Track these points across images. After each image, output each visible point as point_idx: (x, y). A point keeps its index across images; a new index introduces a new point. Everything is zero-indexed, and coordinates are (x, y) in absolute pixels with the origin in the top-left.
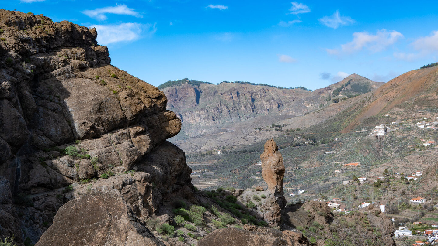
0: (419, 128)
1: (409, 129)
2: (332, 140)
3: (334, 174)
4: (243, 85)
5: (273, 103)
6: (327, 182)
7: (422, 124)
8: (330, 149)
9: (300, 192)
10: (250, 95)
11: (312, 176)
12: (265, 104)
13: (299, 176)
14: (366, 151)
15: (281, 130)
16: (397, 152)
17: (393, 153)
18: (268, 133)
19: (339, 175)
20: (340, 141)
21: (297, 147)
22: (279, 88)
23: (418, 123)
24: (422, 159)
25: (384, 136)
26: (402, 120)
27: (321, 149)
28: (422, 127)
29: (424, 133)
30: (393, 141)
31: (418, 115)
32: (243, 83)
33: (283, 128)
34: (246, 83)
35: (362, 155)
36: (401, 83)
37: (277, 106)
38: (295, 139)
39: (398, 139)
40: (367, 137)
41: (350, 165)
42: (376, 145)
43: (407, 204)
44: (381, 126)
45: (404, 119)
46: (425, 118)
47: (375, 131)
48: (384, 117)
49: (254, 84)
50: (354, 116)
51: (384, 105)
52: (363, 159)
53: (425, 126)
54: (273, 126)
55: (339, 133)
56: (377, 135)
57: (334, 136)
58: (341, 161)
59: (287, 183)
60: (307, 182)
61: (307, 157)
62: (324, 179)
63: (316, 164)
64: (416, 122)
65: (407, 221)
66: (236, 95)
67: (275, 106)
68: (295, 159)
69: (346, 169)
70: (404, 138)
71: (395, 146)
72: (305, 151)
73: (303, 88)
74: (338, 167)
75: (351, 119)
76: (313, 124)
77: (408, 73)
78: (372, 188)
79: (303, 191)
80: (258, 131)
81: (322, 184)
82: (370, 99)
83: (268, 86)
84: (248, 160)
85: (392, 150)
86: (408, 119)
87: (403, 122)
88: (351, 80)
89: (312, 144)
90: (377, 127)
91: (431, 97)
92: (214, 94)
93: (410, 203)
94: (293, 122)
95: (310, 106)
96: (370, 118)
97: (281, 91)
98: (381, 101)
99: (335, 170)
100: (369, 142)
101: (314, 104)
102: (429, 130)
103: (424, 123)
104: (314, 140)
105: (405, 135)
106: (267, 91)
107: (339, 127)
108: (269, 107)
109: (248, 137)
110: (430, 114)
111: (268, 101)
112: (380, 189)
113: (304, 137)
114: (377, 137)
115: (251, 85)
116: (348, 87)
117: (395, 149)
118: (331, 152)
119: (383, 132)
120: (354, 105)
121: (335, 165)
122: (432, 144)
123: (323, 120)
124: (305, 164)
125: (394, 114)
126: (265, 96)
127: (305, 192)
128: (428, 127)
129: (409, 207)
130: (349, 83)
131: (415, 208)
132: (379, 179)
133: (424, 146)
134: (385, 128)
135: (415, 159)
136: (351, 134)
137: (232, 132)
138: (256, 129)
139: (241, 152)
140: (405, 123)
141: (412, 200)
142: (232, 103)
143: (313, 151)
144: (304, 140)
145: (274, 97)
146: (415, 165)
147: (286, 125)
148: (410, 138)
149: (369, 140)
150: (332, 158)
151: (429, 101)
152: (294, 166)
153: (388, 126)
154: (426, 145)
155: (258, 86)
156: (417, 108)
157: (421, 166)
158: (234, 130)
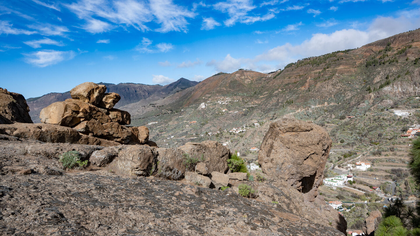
0: (219, 103)
1: (215, 104)
2: (181, 110)
3: (186, 127)
4: (130, 84)
5: (146, 92)
6: (183, 131)
7: (220, 102)
8: (181, 115)
9: (172, 137)
10: (134, 89)
11: (176, 129)
12: (142, 93)
13: (169, 129)
14: (198, 116)
15: (154, 106)
16: (211, 115)
17: (210, 116)
18: (149, 108)
19: (188, 128)
20: (185, 111)
21: (165, 115)
22: (148, 85)
23: (219, 101)
24: (225, 119)
25: (205, 108)
26: (211, 100)
27: (176, 115)
28: (221, 103)
29: (222, 106)
30: (209, 110)
31: (218, 98)
32: (130, 83)
33: (156, 105)
34: (131, 83)
35: (197, 118)
36: (207, 82)
37: (148, 94)
38: (163, 111)
39: (211, 109)
40: (198, 109)
41: (192, 122)
42: (202, 112)
43: (249, 151)
44: (203, 104)
45: (212, 100)
46: (221, 99)
47: (201, 106)
48: (202, 99)
49: (135, 84)
50: (189, 99)
51: (201, 93)
52: (198, 119)
53: (222, 103)
54: (151, 104)
55: (183, 107)
56: (202, 108)
57: (181, 108)
58: (188, 121)
59: (164, 133)
60: (173, 132)
61: (170, 120)
62: (181, 129)
63: (176, 123)
64: (218, 101)
65: (252, 160)
66: (127, 89)
67: (147, 94)
68: (165, 120)
69: (191, 125)
70: (213, 108)
71: (210, 112)
72: (169, 117)
73: (159, 85)
74: (187, 123)
75: (188, 100)
76: (170, 103)
77: (209, 78)
78: (215, 137)
79: (173, 136)
80: (143, 107)
81: (181, 132)
82: (194, 90)
83: (142, 84)
84: (143, 122)
85: (209, 114)
86: (214, 100)
87: (212, 101)
88: (181, 81)
89: (172, 113)
90: (201, 104)
91: (223, 89)
92: (117, 89)
93: (250, 150)
94: (159, 102)
95: (164, 93)
96: (196, 100)
97: (149, 86)
98: (199, 91)
99: (186, 125)
100: (199, 111)
101: (166, 92)
102: (224, 104)
103: (221, 101)
104: (172, 111)
105: (214, 107)
106: (142, 87)
107: (182, 104)
108: (144, 94)
109: (139, 110)
110: (223, 97)
111: (143, 91)
112: (219, 137)
113: (167, 110)
114: (202, 109)
115: (134, 84)
116: (180, 84)
117: (210, 114)
118: (182, 116)
119: (204, 106)
120: (187, 93)
121: (185, 123)
122: (226, 111)
123: (174, 101)
124: (170, 123)
125: (206, 97)
126: (141, 89)
127: (174, 137)
128: (223, 103)
129: (250, 153)
130: (180, 82)
131: (253, 153)
132: (218, 133)
133: (223, 112)
134: (205, 104)
135: (223, 119)
136: (189, 107)
137: (130, 108)
138: (142, 106)
139: (138, 119)
140: (213, 102)
141: (251, 149)
142: (126, 93)
143: (173, 116)
144: (167, 111)
145: (146, 89)
146: (223, 122)
147: (156, 104)
148: (216, 108)
149: (199, 110)
150: (182, 119)
151: (222, 91)
152: (165, 124)
153: (206, 103)
154: (223, 111)
155: (138, 85)
156: (218, 95)
157: (225, 122)
158: (131, 107)
